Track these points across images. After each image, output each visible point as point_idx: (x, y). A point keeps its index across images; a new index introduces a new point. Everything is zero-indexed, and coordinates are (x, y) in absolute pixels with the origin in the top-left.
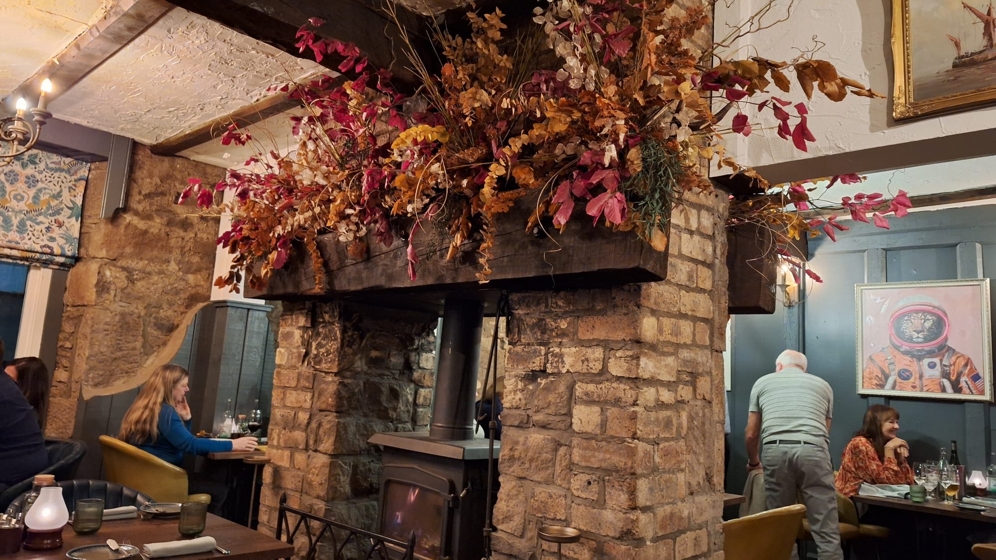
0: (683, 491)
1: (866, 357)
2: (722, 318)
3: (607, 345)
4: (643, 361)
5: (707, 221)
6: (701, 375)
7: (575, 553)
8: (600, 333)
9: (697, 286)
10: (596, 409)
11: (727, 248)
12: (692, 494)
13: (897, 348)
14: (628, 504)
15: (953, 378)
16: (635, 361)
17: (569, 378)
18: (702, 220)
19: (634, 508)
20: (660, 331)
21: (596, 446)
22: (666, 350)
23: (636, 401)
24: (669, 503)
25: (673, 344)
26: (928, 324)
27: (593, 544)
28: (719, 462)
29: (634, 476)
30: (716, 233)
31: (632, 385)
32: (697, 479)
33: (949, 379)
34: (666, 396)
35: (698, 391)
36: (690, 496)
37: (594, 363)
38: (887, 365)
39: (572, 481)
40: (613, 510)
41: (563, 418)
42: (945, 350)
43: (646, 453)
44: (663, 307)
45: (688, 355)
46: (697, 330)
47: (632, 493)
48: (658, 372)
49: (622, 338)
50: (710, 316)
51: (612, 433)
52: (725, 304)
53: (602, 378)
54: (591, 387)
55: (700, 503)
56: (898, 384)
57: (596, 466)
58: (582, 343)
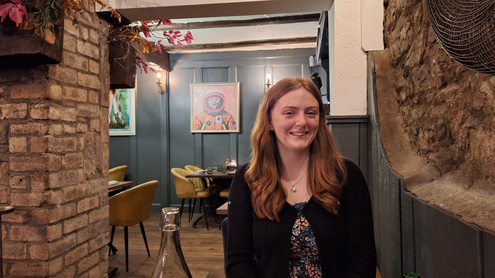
0: (82, 178)
1: (194, 116)
2: (106, 90)
3: (29, 102)
4: (52, 110)
5: (95, 36)
6: (93, 118)
7: (14, 220)
8: (25, 95)
9: (89, 71)
10: (24, 138)
11: (108, 52)
12: (88, 179)
13: (206, 112)
14: (44, 187)
15: (226, 123)
16: (46, 110)
17: (5, 122)
18: (91, 35)
19: (48, 189)
20: (64, 93)
21: (24, 159)
22: (68, 104)
23: (48, 132)
24: (72, 185)
25: (73, 101)
26: (218, 101)
27: (25, 212)
28: (106, 163)
29: (47, 173)
30: (101, 43)
31: (45, 123)
32: (90, 172)
33: (225, 124)
34: (69, 129)
35: (91, 127)
36: (87, 180)
37: (22, 112)
38: (202, 119)
39: (10, 180)
40: (36, 192)
41: (3, 146)
42: (223, 112)
43: (55, 160)
44: (65, 80)
45: (84, 108)
46: (90, 95)
47: (47, 181)
48: (63, 116)
49: (38, 97)
50: (99, 88)
51: (34, 151)
52: (108, 82)
53: (26, 121)
54: (20, 126)
55: (94, 183)
56: (206, 128)
57: (24, 170)
58: (13, 101)
